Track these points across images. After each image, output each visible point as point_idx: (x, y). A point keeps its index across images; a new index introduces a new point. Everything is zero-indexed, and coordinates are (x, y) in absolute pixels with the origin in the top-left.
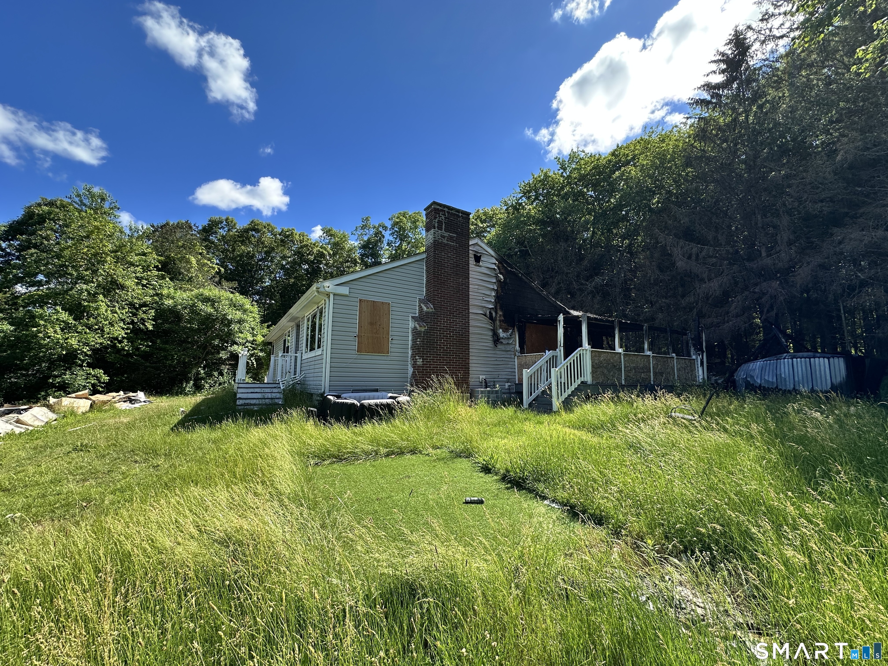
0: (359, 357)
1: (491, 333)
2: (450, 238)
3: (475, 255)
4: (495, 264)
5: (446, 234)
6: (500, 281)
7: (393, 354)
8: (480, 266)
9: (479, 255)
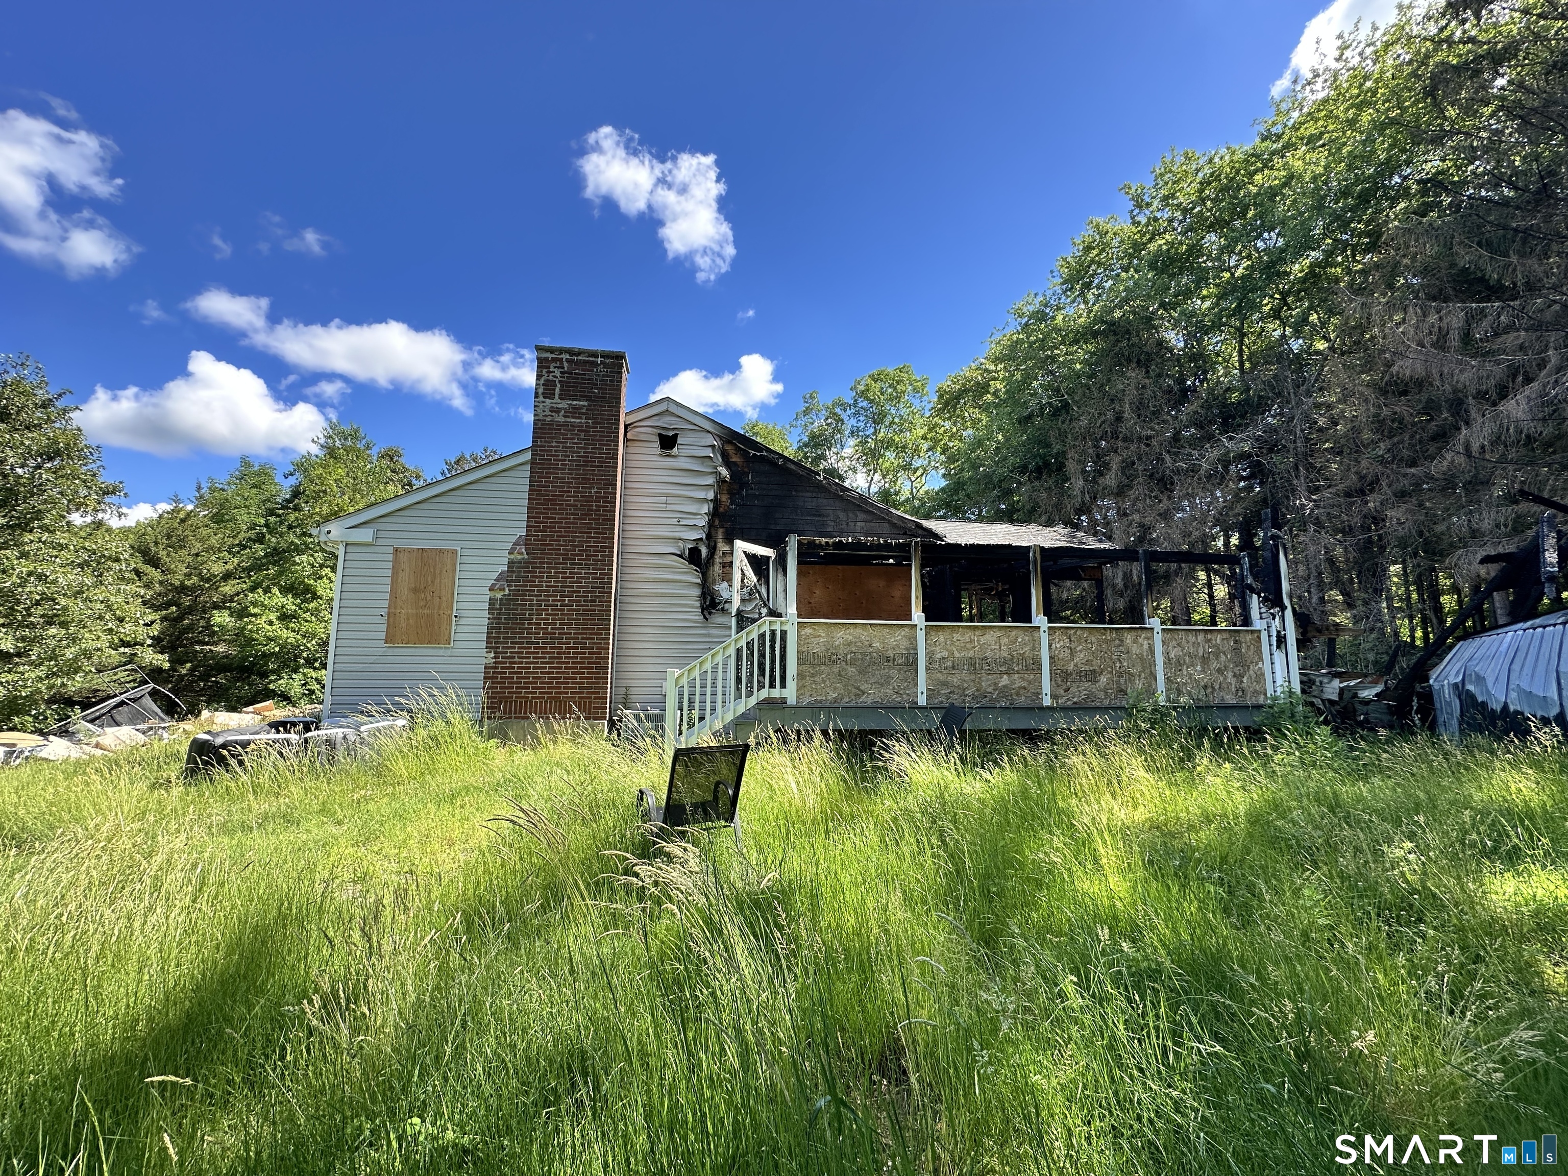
0: (390, 652)
1: (697, 592)
2: (574, 411)
3: (660, 435)
4: (713, 446)
5: (564, 404)
6: (724, 481)
7: (458, 644)
8: (675, 456)
9: (671, 433)
